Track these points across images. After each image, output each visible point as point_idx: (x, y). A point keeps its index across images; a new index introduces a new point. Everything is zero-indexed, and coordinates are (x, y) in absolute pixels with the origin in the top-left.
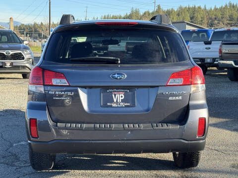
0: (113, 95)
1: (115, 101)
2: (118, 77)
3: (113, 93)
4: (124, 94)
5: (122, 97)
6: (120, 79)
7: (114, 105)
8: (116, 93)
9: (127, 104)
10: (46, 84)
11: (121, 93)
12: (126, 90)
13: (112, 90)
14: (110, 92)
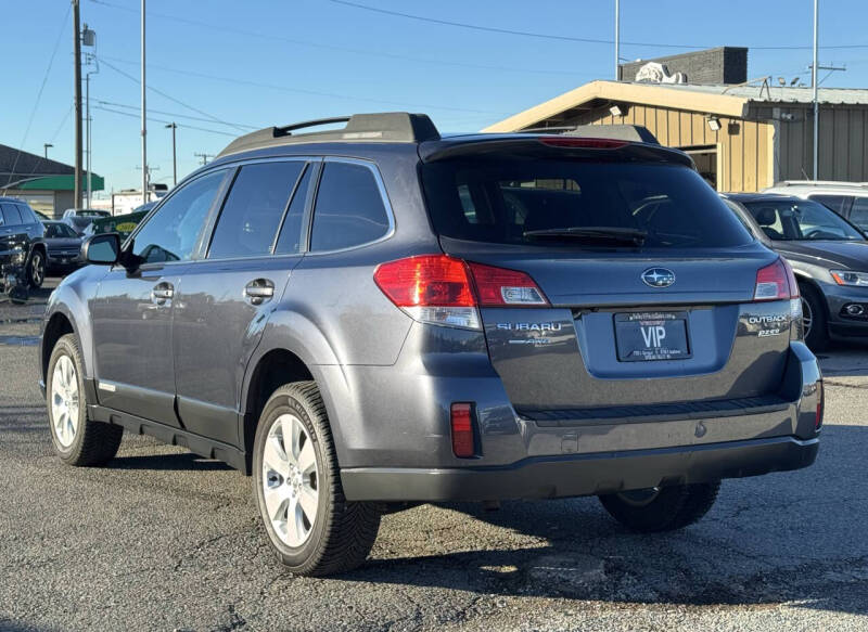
0: (642, 329)
1: (648, 345)
2: (659, 279)
3: (642, 324)
4: (664, 327)
5: (661, 333)
6: (663, 284)
7: (649, 356)
8: (647, 323)
9: (673, 352)
10: (484, 302)
11: (658, 323)
12: (669, 316)
13: (639, 317)
14: (635, 320)
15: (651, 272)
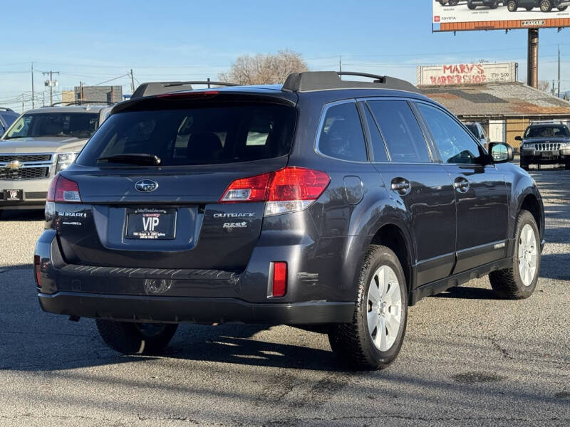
3: (144, 215)
4: (159, 218)
5: (156, 221)
6: (148, 190)
7: (143, 236)
8: (147, 215)
9: (161, 234)
10: (57, 199)
11: (155, 215)
12: (162, 211)
13: (141, 211)
14: (138, 213)
15: (141, 183)
